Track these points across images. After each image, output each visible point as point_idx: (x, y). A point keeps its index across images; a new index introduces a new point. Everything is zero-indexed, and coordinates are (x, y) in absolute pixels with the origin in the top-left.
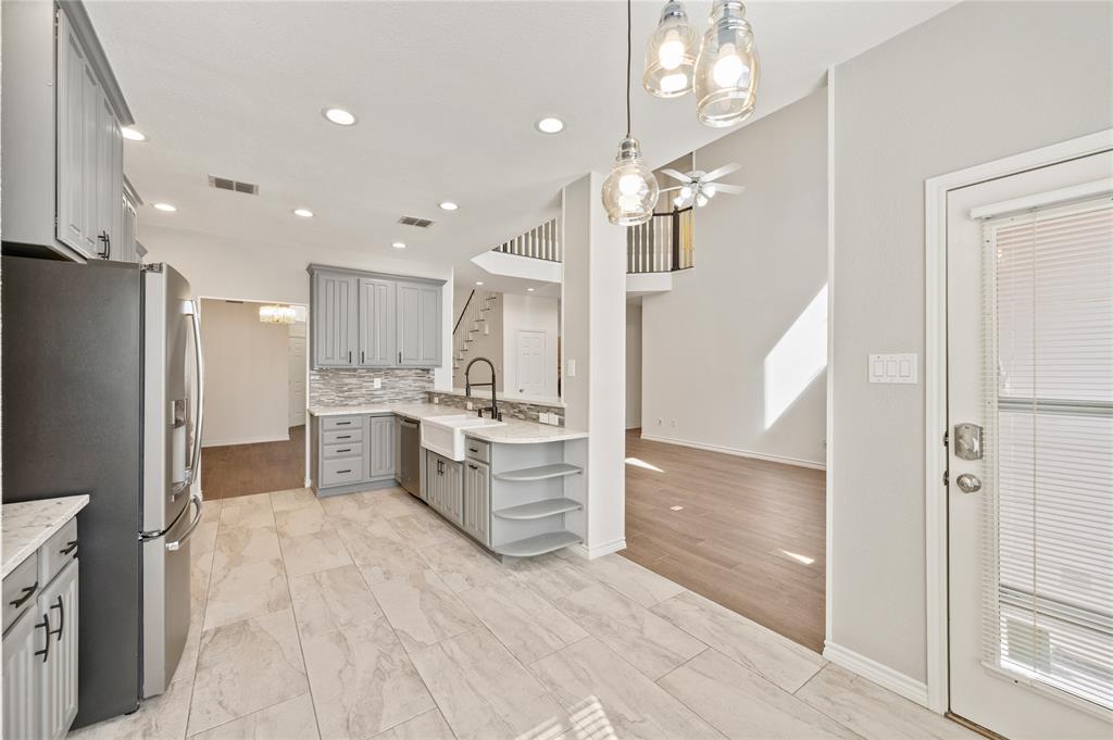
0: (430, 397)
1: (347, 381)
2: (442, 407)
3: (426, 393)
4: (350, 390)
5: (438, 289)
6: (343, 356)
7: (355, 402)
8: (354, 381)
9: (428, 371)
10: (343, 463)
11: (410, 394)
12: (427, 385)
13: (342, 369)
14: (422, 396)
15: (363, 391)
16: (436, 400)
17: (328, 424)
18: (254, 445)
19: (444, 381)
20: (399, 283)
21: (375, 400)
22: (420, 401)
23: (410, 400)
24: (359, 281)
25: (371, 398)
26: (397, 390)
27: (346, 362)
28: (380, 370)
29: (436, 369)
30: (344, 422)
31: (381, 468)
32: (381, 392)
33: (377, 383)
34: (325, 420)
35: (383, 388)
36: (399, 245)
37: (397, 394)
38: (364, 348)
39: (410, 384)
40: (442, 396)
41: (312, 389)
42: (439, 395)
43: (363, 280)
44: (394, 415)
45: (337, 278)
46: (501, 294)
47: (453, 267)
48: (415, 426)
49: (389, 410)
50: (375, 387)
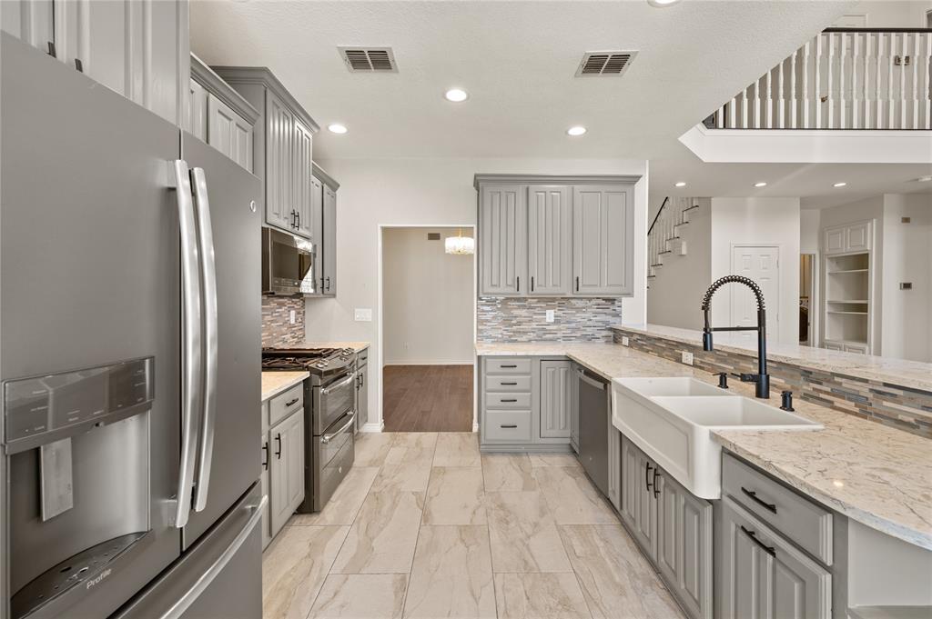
0: (616, 336)
1: (516, 312)
2: (635, 352)
3: (611, 329)
4: (519, 324)
5: (627, 189)
6: (510, 282)
7: (525, 338)
8: (524, 312)
9: (612, 301)
10: (509, 416)
11: (589, 331)
12: (611, 319)
13: (511, 299)
14: (605, 333)
15: (534, 325)
16: (625, 340)
17: (493, 366)
19: (634, 315)
20: (576, 187)
21: (548, 336)
22: (603, 341)
23: (590, 339)
24: (528, 189)
25: (543, 336)
26: (574, 325)
27: (513, 290)
28: (553, 300)
29: (624, 300)
30: (508, 365)
31: (553, 428)
32: (555, 327)
33: (550, 315)
34: (488, 360)
35: (557, 322)
36: (577, 131)
37: (574, 330)
38: (533, 273)
39: (589, 317)
40: (635, 337)
41: (480, 322)
42: (630, 334)
43: (533, 188)
44: (569, 360)
45: (504, 188)
46: (709, 198)
47: (647, 162)
48: (601, 386)
49: (563, 353)
50: (548, 320)
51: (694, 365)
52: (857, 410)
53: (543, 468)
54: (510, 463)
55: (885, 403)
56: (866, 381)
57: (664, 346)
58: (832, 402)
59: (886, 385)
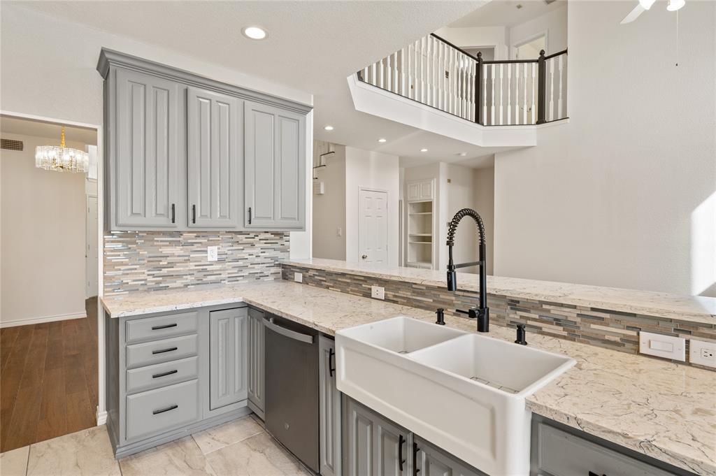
0: (286, 273)
1: (166, 250)
2: (313, 288)
3: (279, 265)
4: (171, 265)
6: (161, 211)
7: (179, 283)
8: (178, 250)
9: (280, 235)
10: (164, 395)
11: (258, 269)
12: (279, 255)
13: (159, 233)
14: (273, 270)
15: (192, 266)
16: (299, 277)
17: (135, 331)
18: (39, 326)
20: (247, 103)
21: (210, 278)
22: (271, 278)
23: (259, 277)
24: (187, 89)
25: (203, 279)
26: (240, 263)
27: (166, 221)
28: (217, 233)
29: (291, 233)
30: (164, 324)
31: (226, 392)
32: (218, 267)
33: (213, 253)
34: (130, 323)
35: (221, 260)
37: (241, 268)
38: (195, 199)
39: (259, 255)
40: (311, 273)
41: (107, 265)
42: (304, 270)
43: (193, 90)
44: (249, 307)
45: (151, 81)
46: (344, 146)
47: (312, 96)
48: (308, 339)
49: (239, 300)
50: (210, 259)
51: (387, 300)
52: (565, 333)
53: (219, 452)
54: (171, 461)
55: (593, 326)
56: (575, 307)
57: (349, 281)
58: (541, 328)
59: (593, 309)
